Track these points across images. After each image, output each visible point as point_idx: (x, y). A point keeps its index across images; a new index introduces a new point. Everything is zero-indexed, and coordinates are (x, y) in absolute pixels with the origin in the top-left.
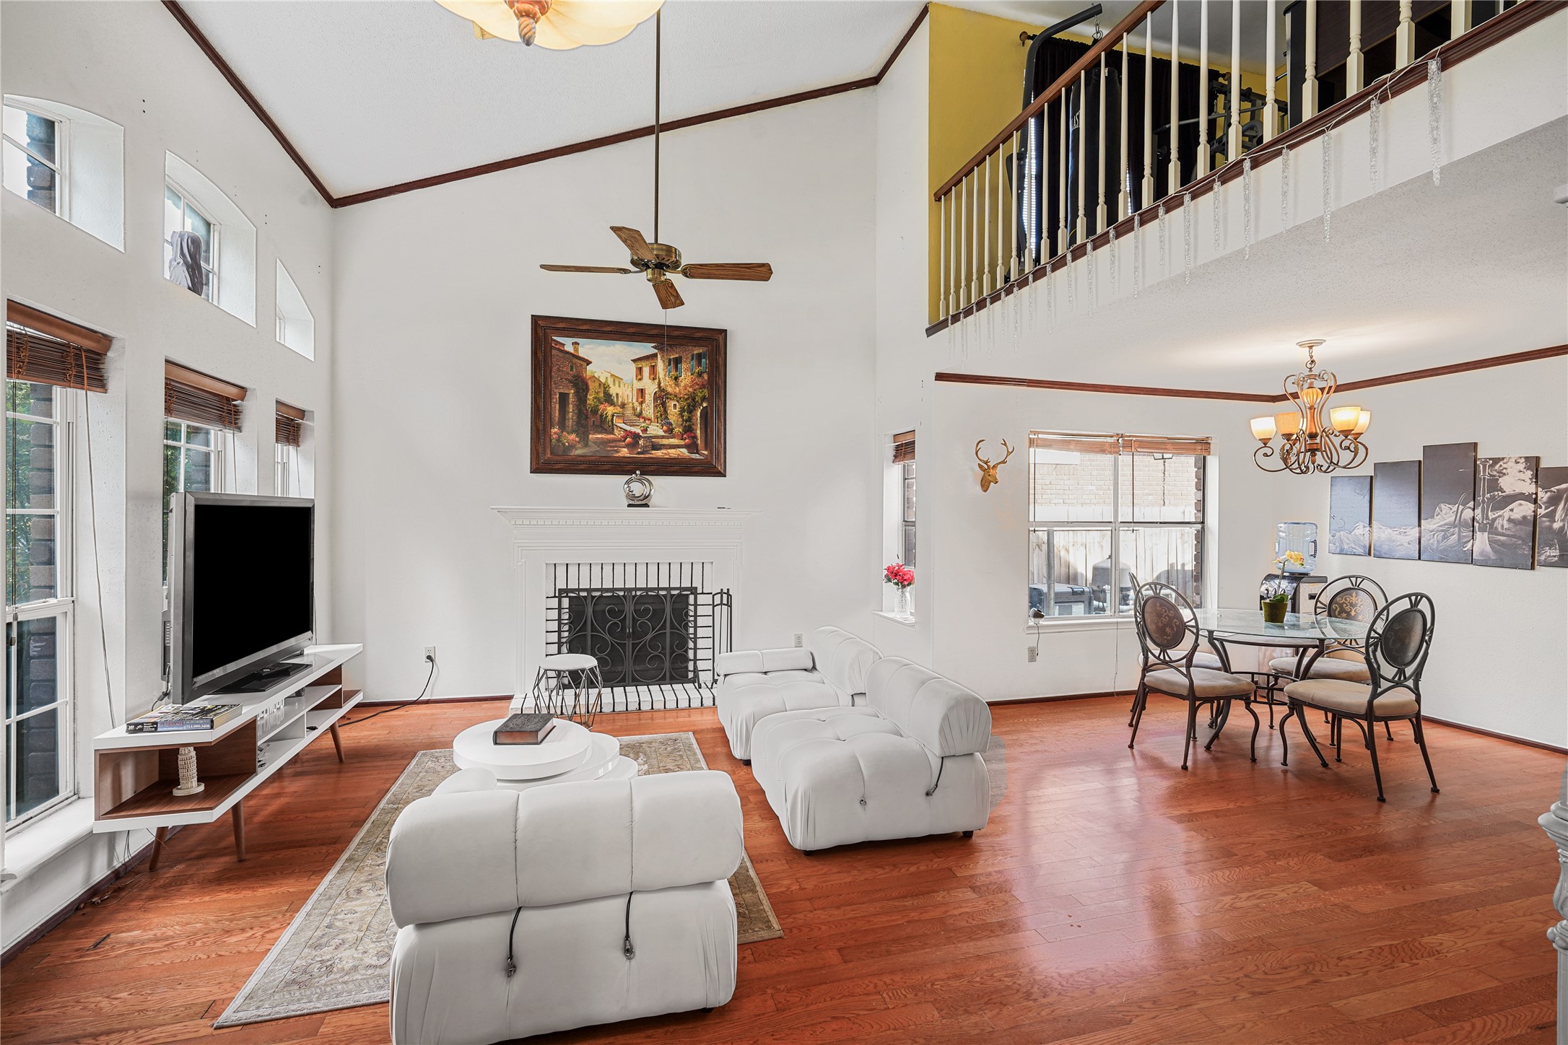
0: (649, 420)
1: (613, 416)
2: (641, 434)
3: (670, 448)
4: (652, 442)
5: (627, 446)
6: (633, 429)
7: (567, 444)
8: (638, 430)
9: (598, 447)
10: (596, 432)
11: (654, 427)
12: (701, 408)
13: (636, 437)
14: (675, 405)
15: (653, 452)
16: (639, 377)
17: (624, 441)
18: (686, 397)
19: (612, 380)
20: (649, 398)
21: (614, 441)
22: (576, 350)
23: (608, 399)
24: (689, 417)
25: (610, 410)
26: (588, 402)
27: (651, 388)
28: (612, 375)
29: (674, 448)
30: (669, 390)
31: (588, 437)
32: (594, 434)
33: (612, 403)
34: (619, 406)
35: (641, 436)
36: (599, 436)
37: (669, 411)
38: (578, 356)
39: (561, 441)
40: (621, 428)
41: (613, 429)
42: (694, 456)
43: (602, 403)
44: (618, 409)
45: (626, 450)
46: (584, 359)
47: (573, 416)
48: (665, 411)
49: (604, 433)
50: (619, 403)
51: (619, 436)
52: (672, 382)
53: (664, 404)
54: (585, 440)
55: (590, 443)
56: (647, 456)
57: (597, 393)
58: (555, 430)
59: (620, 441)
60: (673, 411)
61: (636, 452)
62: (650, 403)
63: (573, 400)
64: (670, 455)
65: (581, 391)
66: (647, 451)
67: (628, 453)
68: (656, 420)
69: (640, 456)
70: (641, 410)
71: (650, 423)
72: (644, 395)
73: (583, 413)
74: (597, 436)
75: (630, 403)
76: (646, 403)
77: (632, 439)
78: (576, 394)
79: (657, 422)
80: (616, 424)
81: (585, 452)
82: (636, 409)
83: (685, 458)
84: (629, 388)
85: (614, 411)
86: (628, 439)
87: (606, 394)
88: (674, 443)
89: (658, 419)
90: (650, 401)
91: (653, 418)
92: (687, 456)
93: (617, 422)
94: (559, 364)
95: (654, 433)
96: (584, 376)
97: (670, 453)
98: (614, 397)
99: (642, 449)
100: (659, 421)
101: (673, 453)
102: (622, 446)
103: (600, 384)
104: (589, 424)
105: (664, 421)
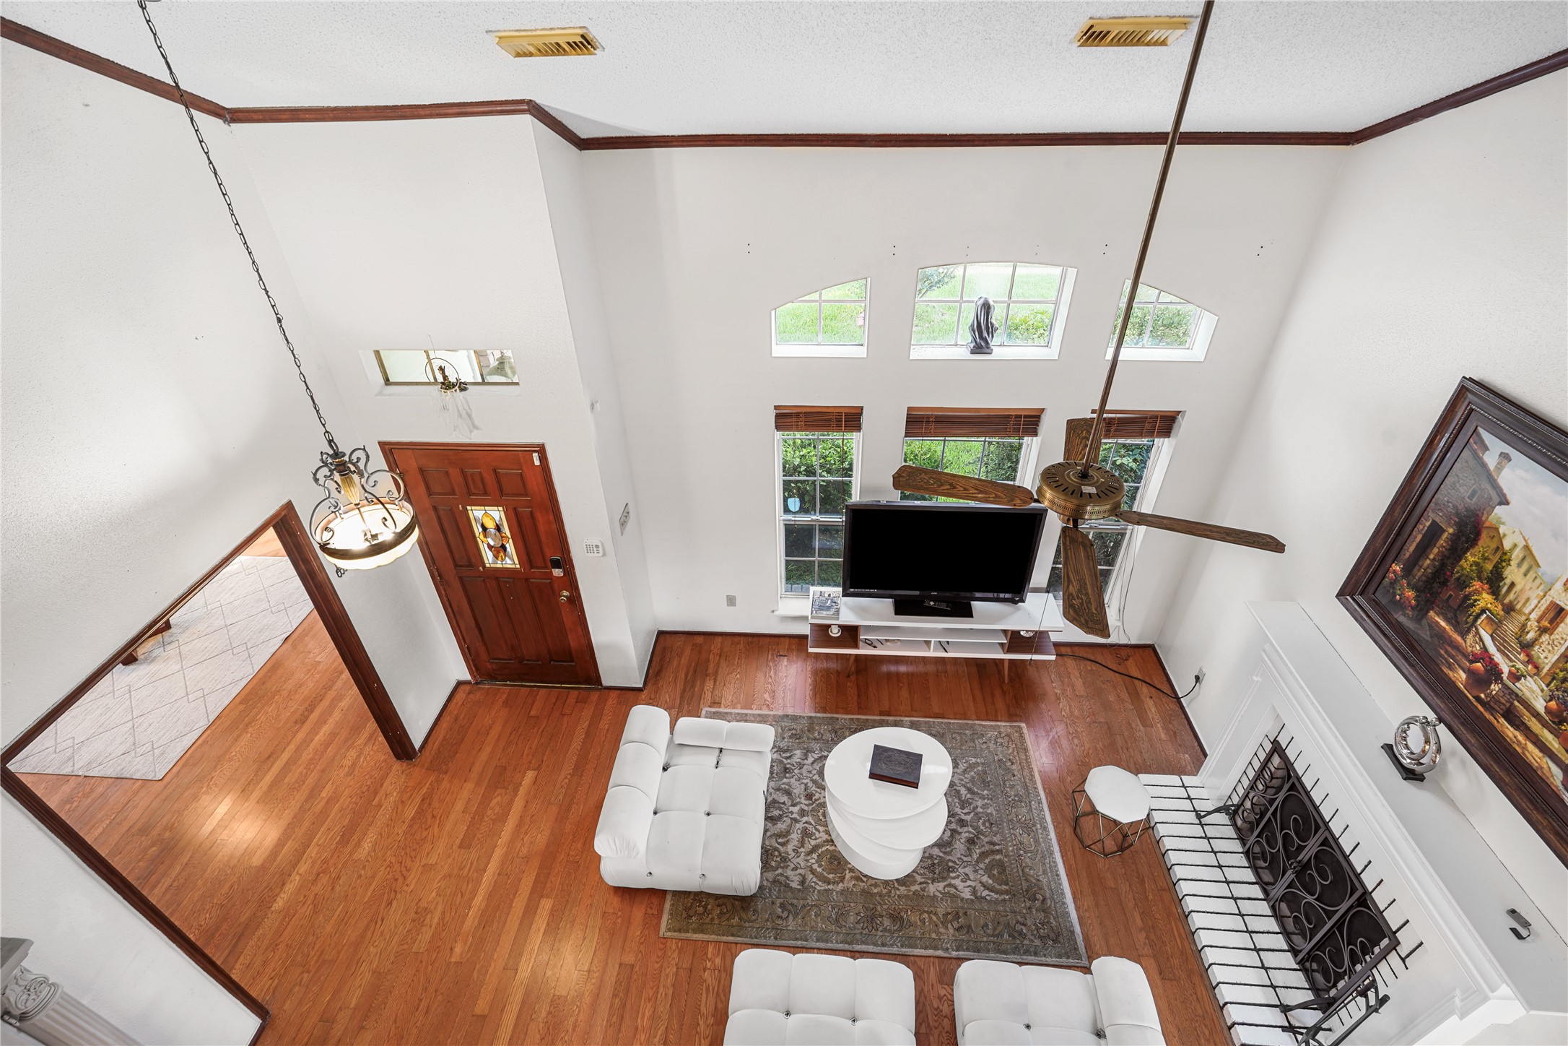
0: (1536, 667)
1: (1483, 611)
2: (1505, 676)
3: (1535, 744)
4: (1512, 704)
5: (1470, 673)
6: (1498, 658)
7: (1398, 597)
8: (1505, 668)
9: (1431, 637)
10: (1442, 614)
11: (1535, 687)
13: (1493, 672)
15: (1502, 720)
17: (1471, 662)
19: (1521, 556)
21: (1457, 647)
22: (1499, 468)
23: (1495, 581)
25: (1486, 599)
26: (1463, 561)
28: (1527, 547)
29: (1541, 751)
31: (1428, 612)
32: (1438, 615)
33: (1495, 592)
34: (1503, 604)
35: (1501, 679)
36: (1443, 624)
38: (1495, 481)
39: (1394, 588)
40: (1481, 640)
41: (1469, 631)
43: (1480, 579)
44: (1499, 609)
45: (1464, 676)
46: (1501, 490)
47: (1428, 567)
49: (1452, 624)
50: (1506, 601)
51: (1470, 649)
54: (1421, 610)
55: (1424, 621)
56: (1488, 715)
57: (1485, 559)
58: (1397, 567)
59: (1465, 655)
61: (1476, 693)
62: (1560, 643)
63: (1444, 545)
64: (1526, 753)
65: (1464, 539)
66: (1494, 709)
67: (1464, 683)
68: (1549, 679)
69: (1476, 703)
70: (1536, 640)
71: (1535, 674)
72: (1558, 620)
73: (1445, 574)
74: (1439, 620)
75: (1525, 614)
76: (1552, 637)
77: (1485, 669)
78: (1454, 538)
79: (1547, 682)
80: (1479, 627)
81: (1411, 627)
82: (1528, 633)
83: (1549, 783)
84: (1540, 588)
85: (1489, 606)
86: (1479, 664)
87: (1496, 570)
88: (1550, 743)
89: (1554, 679)
90: (1562, 638)
91: (1545, 671)
92: (1556, 787)
93: (1483, 625)
94: (1461, 475)
95: (1528, 694)
96: (1483, 519)
97: (1530, 750)
98: (1505, 584)
99: (1489, 699)
100: (1552, 685)
101: (1533, 754)
102: (1462, 665)
103: (1498, 549)
104: (1441, 595)
105: (1560, 693)
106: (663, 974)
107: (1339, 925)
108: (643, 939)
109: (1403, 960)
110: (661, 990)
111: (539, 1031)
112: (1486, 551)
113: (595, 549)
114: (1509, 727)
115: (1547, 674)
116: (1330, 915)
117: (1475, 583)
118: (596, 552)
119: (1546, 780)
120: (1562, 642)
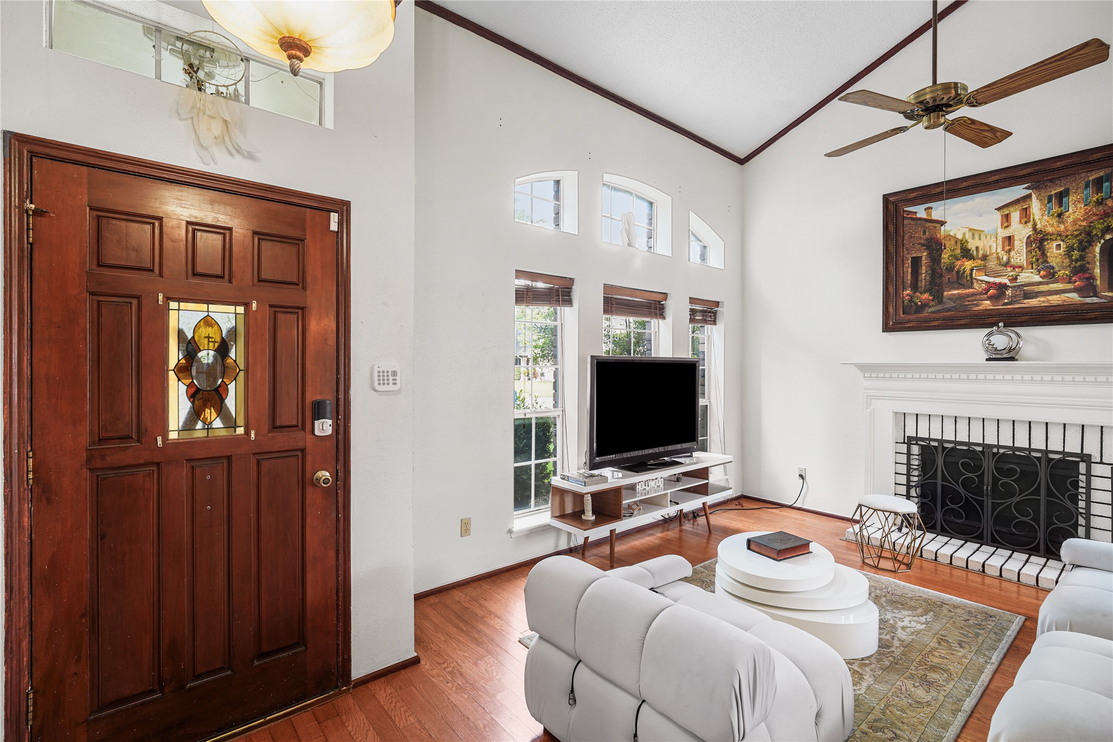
0: (1020, 267)
1: (972, 270)
2: (1008, 284)
3: (1051, 295)
4: (1024, 290)
5: (990, 298)
6: (998, 280)
7: (919, 303)
8: (1005, 280)
9: (954, 303)
10: (952, 289)
11: (1027, 275)
12: (1102, 241)
13: (1002, 287)
14: (1058, 247)
15: (1026, 301)
16: (1006, 224)
17: (986, 293)
18: (1076, 233)
19: (971, 235)
20: (1020, 244)
21: (973, 295)
22: (929, 214)
23: (966, 254)
24: (1081, 256)
25: (968, 264)
26: (943, 261)
27: (1021, 232)
28: (971, 230)
29: (1057, 294)
30: (1050, 229)
31: (942, 295)
32: (949, 291)
33: (971, 258)
34: (979, 259)
35: (1008, 286)
36: (956, 292)
37: (1048, 254)
38: (932, 220)
39: (913, 302)
40: (982, 281)
41: (972, 283)
42: (1088, 300)
43: (958, 260)
44: (979, 262)
45: (988, 302)
46: (938, 220)
47: (925, 277)
48: (1044, 254)
49: (961, 288)
50: (980, 256)
51: (980, 290)
52: (1054, 221)
53: (1041, 248)
54: (938, 296)
55: (944, 300)
56: (1017, 306)
57: (953, 250)
58: (907, 292)
59: (980, 294)
60: (1055, 252)
61: (1002, 303)
62: (1021, 249)
63: (927, 262)
64: (1051, 302)
65: (935, 251)
66: (1017, 300)
67: (991, 305)
68: (1030, 266)
69: (1006, 307)
70: (1009, 258)
71: (1022, 270)
72: (1012, 242)
73: (937, 272)
74: (952, 292)
75: (994, 253)
76: (1015, 250)
77: (996, 290)
78: (929, 256)
79: (1031, 268)
80: (976, 277)
81: (939, 309)
82: (1002, 258)
83: (1074, 303)
84: (992, 238)
85: (973, 265)
86: (991, 291)
87: (963, 250)
88: (1057, 287)
89: (1032, 264)
90: (1020, 247)
91: (1025, 265)
92: (1079, 301)
93: (977, 275)
94: (911, 231)
95: (1027, 280)
96: (938, 237)
97: (1052, 299)
98: (973, 251)
99: (1010, 299)
100: (1034, 266)
101: (1055, 300)
102: (983, 299)
103: (956, 242)
104: (944, 282)
105: (1041, 266)
107: (1049, 493)
109: (1101, 463)
112: (951, 247)
113: (391, 378)
114: (1032, 300)
115: (1027, 265)
116: (1037, 491)
117: (957, 263)
118: (391, 382)
119: (1072, 303)
120: (1022, 248)
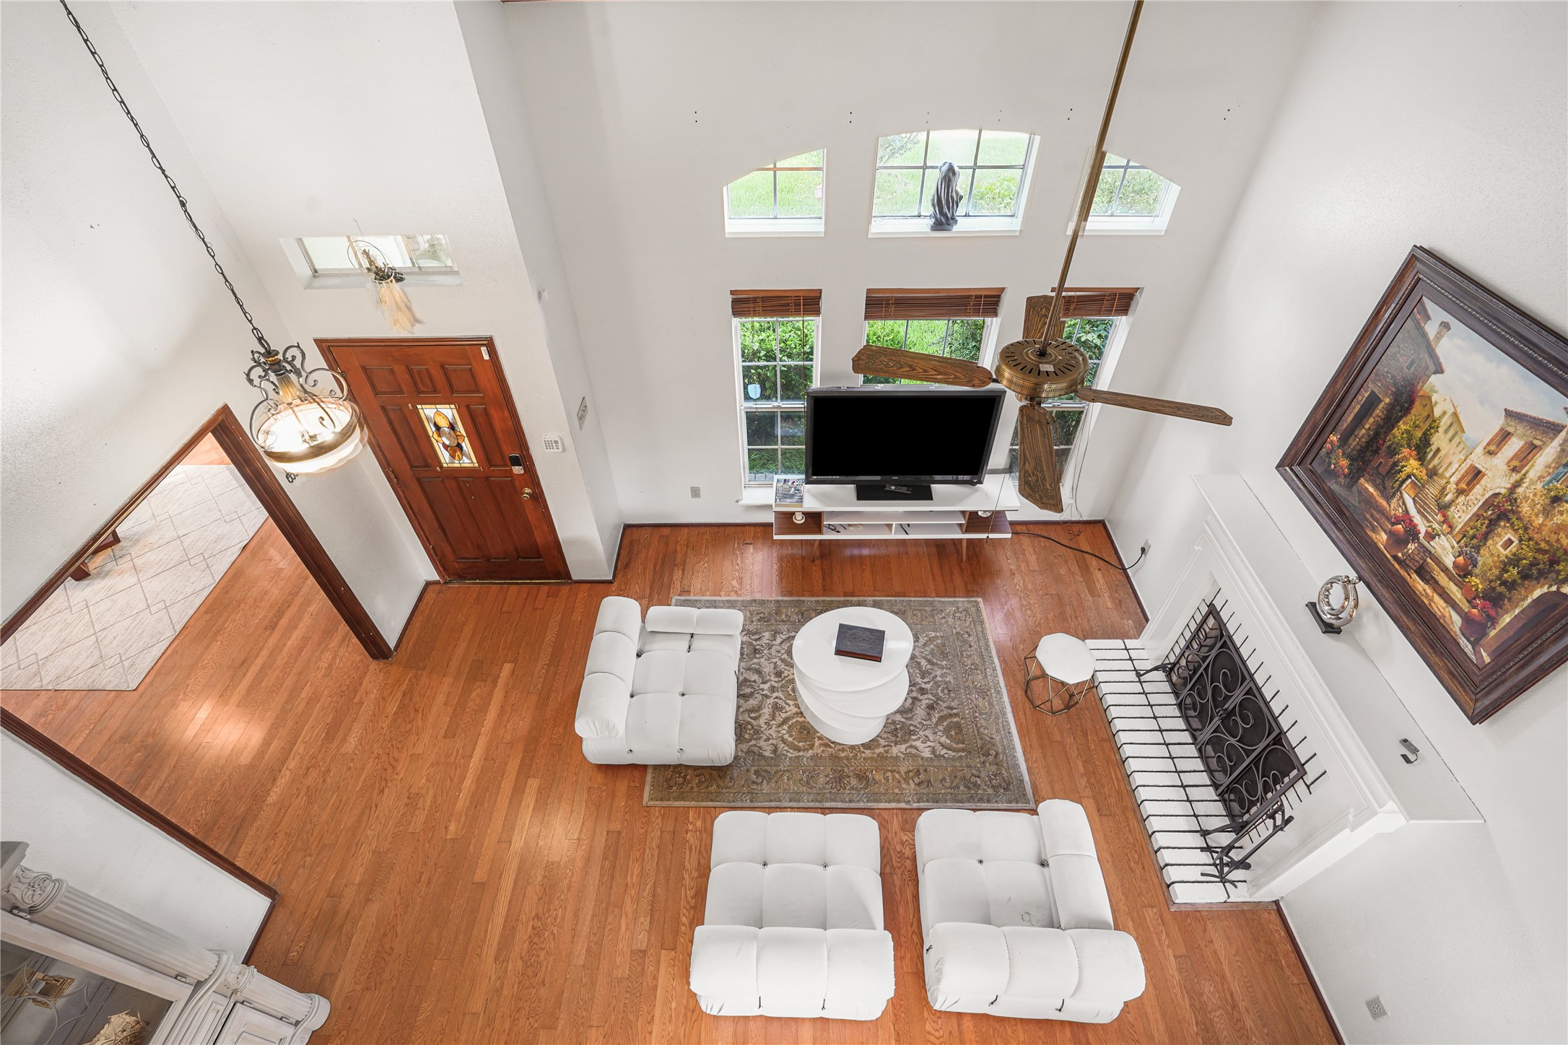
0: (1450, 527)
1: (1409, 477)
2: (1421, 536)
3: (1440, 595)
4: (1425, 561)
5: (1391, 534)
6: (1417, 519)
7: (1333, 466)
8: (1422, 528)
9: (1360, 502)
10: (1371, 480)
11: (1447, 545)
12: (1554, 588)
13: (1412, 533)
14: (1510, 542)
15: (1415, 576)
16: (1492, 448)
17: (1393, 524)
18: (1543, 545)
19: (1449, 423)
20: (1479, 494)
21: (1382, 511)
22: (1439, 337)
23: (1422, 448)
24: (1514, 581)
25: (1412, 465)
26: (1395, 430)
27: (1496, 480)
28: (1455, 414)
29: (1445, 601)
30: (1525, 509)
31: (1358, 479)
32: (1368, 482)
33: (1421, 458)
34: (1427, 470)
35: (1418, 539)
36: (1371, 489)
37: (1490, 542)
38: (1433, 350)
39: (1330, 458)
40: (1404, 503)
41: (1394, 494)
42: (1463, 642)
43: (1409, 446)
44: (1423, 474)
45: (1384, 537)
46: (1438, 358)
47: (1362, 437)
48: (1486, 537)
49: (1379, 490)
50: (1430, 466)
51: (1393, 512)
52: (1541, 501)
53: (1493, 524)
54: (1354, 477)
55: (1355, 488)
56: (1403, 572)
57: (1416, 427)
58: (1334, 438)
59: (1388, 519)
60: (1502, 545)
61: (1394, 553)
62: (1474, 504)
63: (1380, 414)
64: (1433, 604)
65: (1398, 408)
66: (1408, 566)
67: (1384, 543)
68: (1460, 536)
69: (1393, 562)
70: (1453, 501)
71: (1448, 533)
72: (1475, 482)
73: (1378, 442)
74: (1368, 487)
75: (1446, 478)
76: (1467, 498)
77: (1405, 530)
78: (1389, 407)
79: (1458, 540)
80: (1403, 492)
81: (1342, 494)
82: (1446, 495)
83: (1449, 629)
84: (1462, 453)
85: (1415, 471)
86: (1400, 526)
87: (1425, 437)
88: (1454, 594)
89: (1464, 536)
90: (1476, 499)
91: (1457, 529)
92: (1455, 632)
93: (1407, 490)
94: (1402, 346)
95: (1439, 551)
96: (1418, 388)
97: (1436, 601)
98: (1431, 450)
99: (1405, 557)
100: (1462, 542)
101: (1438, 605)
102: (1385, 527)
103: (1429, 416)
104: (1372, 463)
105: (1468, 549)
106: (648, 838)
107: (1256, 762)
108: (628, 809)
109: (1308, 787)
110: (647, 851)
111: (536, 893)
112: (1417, 420)
113: (554, 445)
114: (1420, 581)
115: (1459, 532)
116: (1248, 753)
117: (1404, 450)
118: (555, 447)
119: (1447, 627)
120: (1476, 502)
